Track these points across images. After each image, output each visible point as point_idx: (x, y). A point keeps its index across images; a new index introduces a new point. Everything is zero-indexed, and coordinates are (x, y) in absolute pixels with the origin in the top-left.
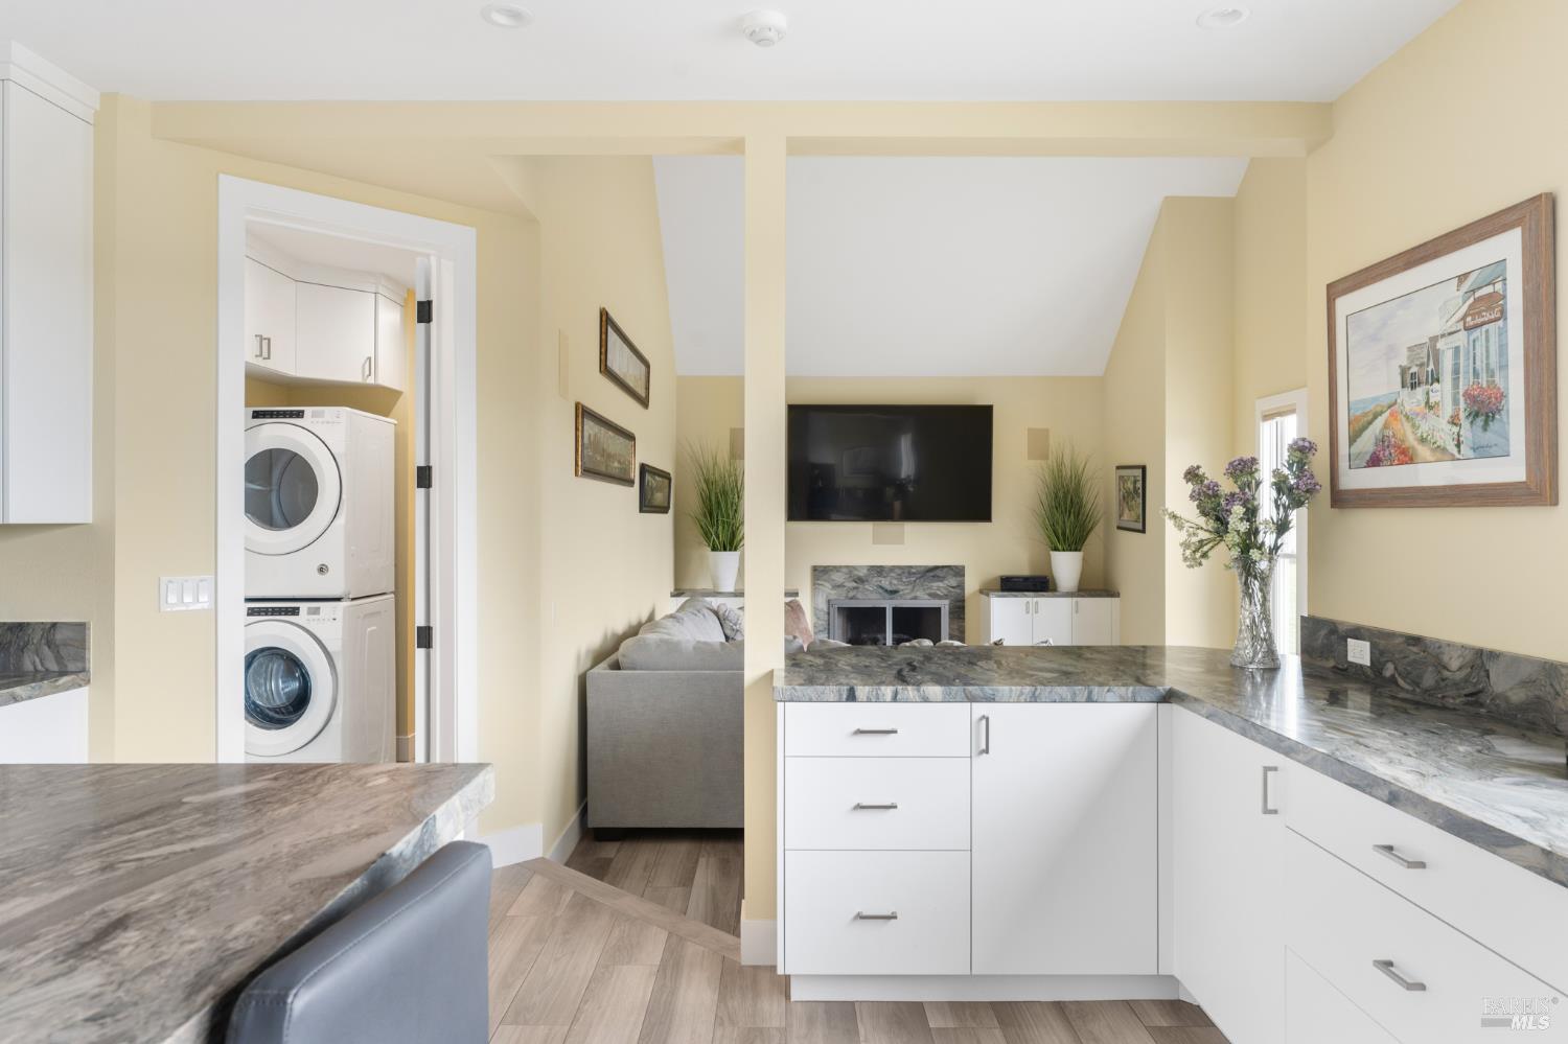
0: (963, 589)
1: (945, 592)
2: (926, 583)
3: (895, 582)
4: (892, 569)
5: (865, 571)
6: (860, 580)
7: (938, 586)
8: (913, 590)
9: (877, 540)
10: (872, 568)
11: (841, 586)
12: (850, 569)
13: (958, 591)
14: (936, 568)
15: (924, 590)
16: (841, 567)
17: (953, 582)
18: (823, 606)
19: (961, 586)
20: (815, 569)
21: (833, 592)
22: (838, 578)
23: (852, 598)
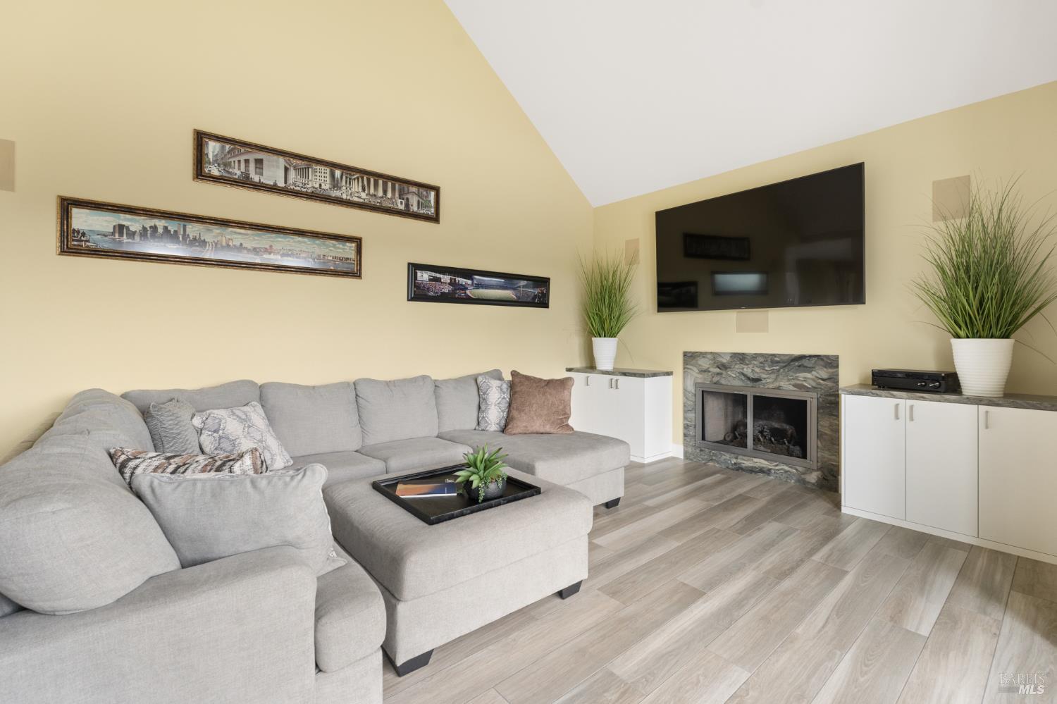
0: (837, 382)
1: (814, 384)
2: (791, 373)
3: (758, 370)
4: (755, 356)
5: (728, 358)
6: (723, 367)
7: (806, 377)
8: (776, 380)
9: (741, 328)
10: (734, 355)
11: (706, 371)
12: (715, 355)
13: (830, 384)
14: (802, 357)
15: (789, 380)
16: (706, 353)
17: (824, 373)
18: (691, 388)
19: (834, 379)
20: (685, 354)
21: (700, 376)
22: (704, 363)
23: (715, 383)
